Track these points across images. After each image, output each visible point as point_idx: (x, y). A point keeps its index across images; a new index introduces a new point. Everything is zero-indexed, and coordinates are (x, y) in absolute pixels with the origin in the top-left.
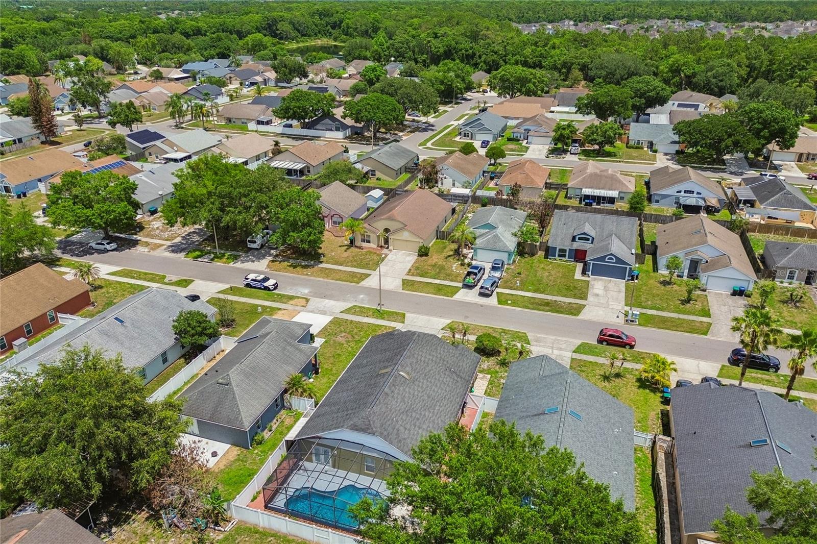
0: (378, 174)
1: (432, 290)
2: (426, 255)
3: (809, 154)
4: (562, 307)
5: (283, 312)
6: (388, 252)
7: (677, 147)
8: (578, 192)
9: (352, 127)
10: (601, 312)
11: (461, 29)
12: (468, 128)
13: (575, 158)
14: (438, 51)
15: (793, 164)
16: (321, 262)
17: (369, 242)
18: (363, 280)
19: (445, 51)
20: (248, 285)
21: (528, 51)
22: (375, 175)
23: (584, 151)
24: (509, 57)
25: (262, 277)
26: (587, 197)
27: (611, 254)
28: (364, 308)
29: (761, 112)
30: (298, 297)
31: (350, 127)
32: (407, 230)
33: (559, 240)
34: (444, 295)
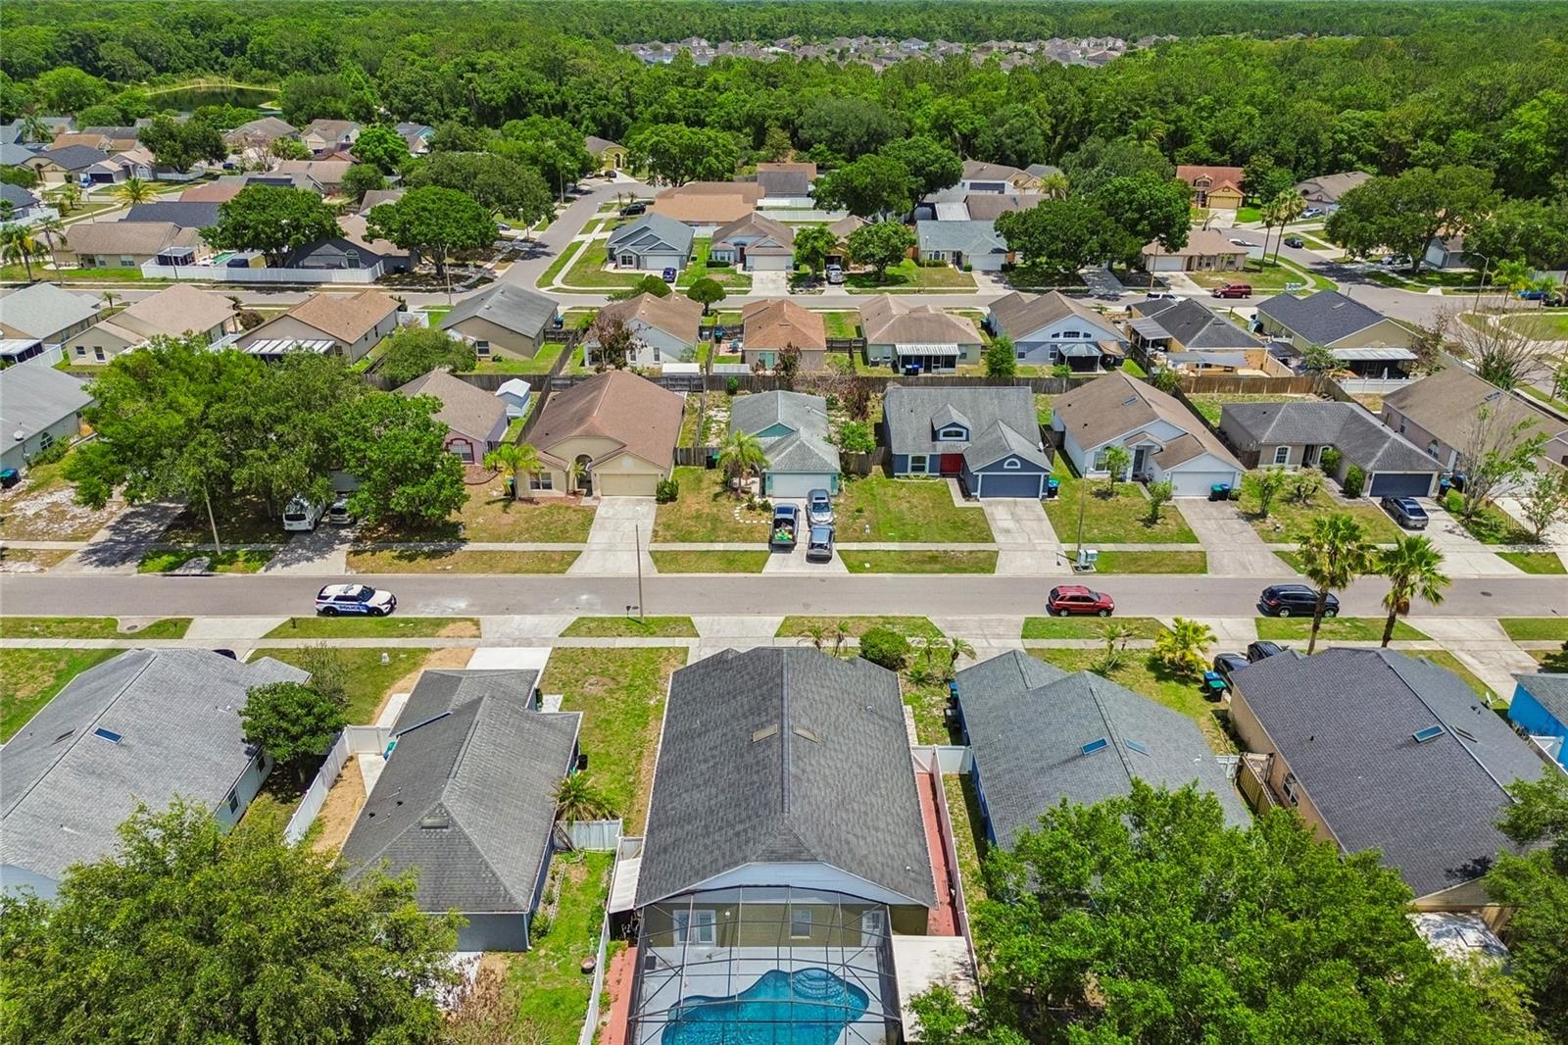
0: (495, 349)
1: (716, 565)
2: (673, 498)
3: (1201, 257)
4: (960, 561)
5: (437, 654)
6: (595, 503)
7: (1002, 259)
8: (888, 352)
9: (387, 258)
10: (1029, 560)
11: (522, 55)
12: (628, 247)
13: (841, 291)
14: (491, 99)
15: (1181, 274)
16: (464, 541)
17: (548, 486)
18: (570, 564)
19: (509, 99)
20: (329, 612)
21: (673, 95)
22: (487, 351)
23: (850, 276)
24: (640, 108)
25: (356, 590)
26: (907, 359)
27: (1014, 456)
28: (602, 620)
30: (454, 620)
31: (382, 257)
32: (629, 454)
33: (910, 441)
34: (745, 570)
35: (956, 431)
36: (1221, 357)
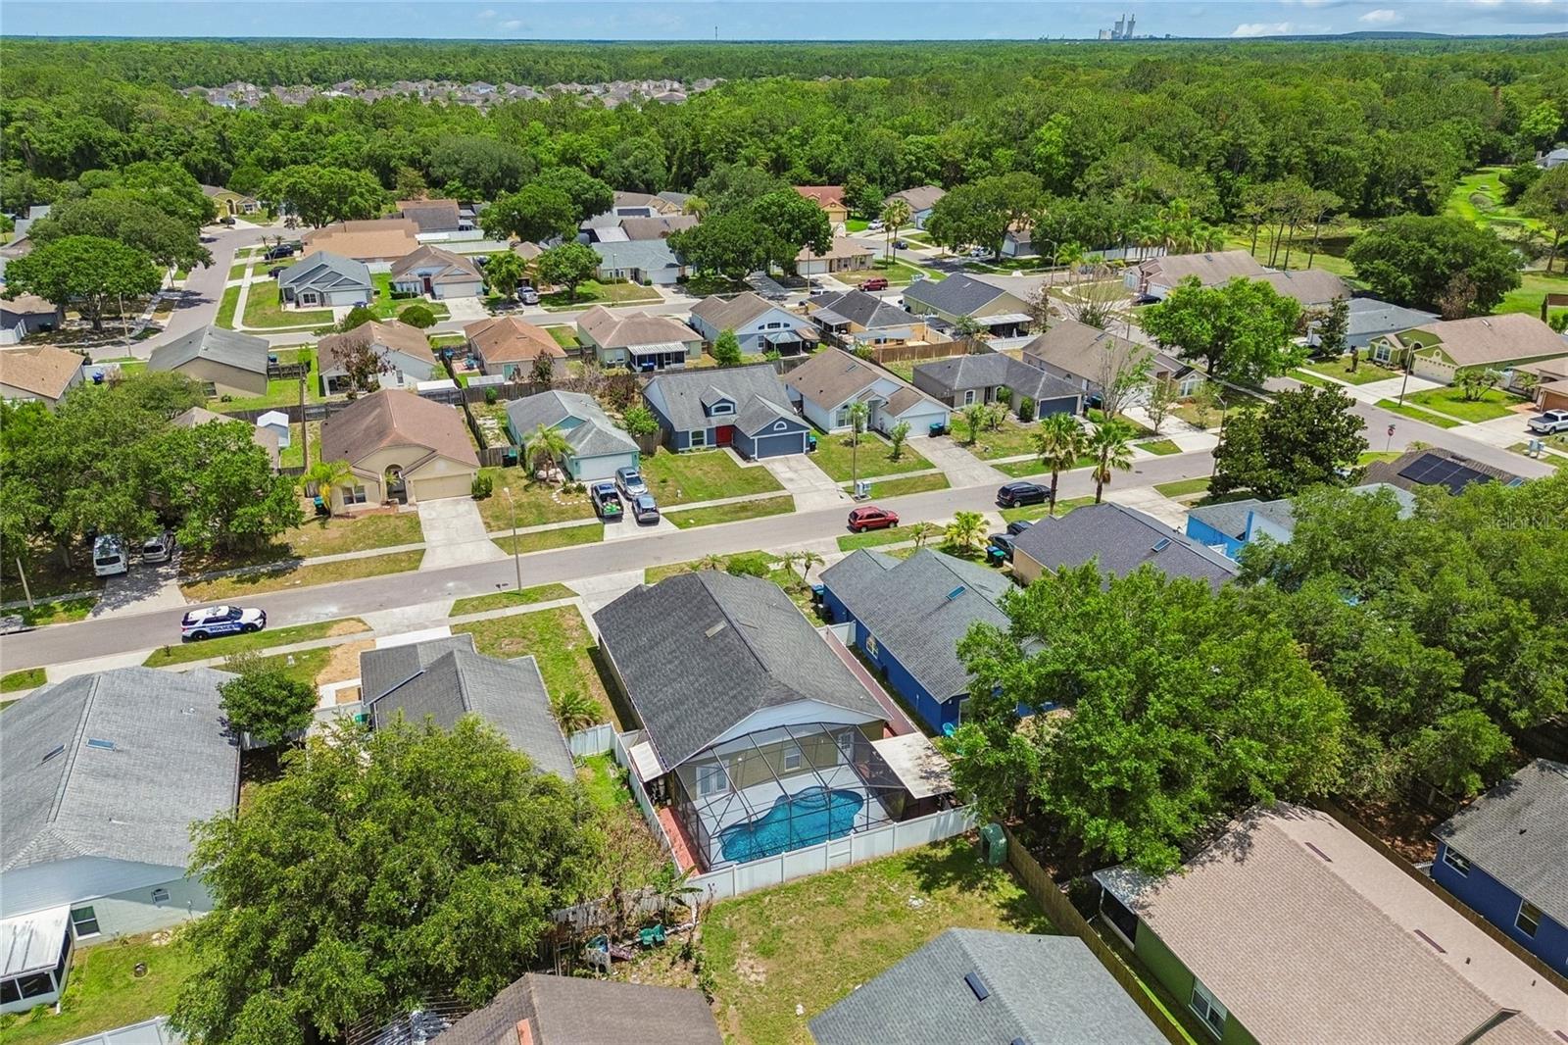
0: (222, 389)
1: (560, 541)
2: (488, 495)
3: (839, 260)
4: (765, 507)
5: (338, 651)
6: (413, 509)
7: (676, 273)
8: (621, 354)
9: (28, 317)
10: (818, 498)
11: (71, 102)
12: (308, 285)
13: (539, 310)
14: (51, 150)
15: (827, 275)
16: (300, 558)
17: (362, 500)
18: (420, 561)
19: (78, 148)
20: (200, 636)
21: (275, 138)
22: (214, 392)
23: (541, 296)
24: (241, 151)
25: (224, 611)
26: (641, 359)
27: (782, 419)
28: (483, 598)
29: (783, 206)
30: (335, 622)
31: (22, 316)
32: (442, 457)
33: (687, 417)
34: (587, 541)
35: (724, 407)
36: (892, 332)
